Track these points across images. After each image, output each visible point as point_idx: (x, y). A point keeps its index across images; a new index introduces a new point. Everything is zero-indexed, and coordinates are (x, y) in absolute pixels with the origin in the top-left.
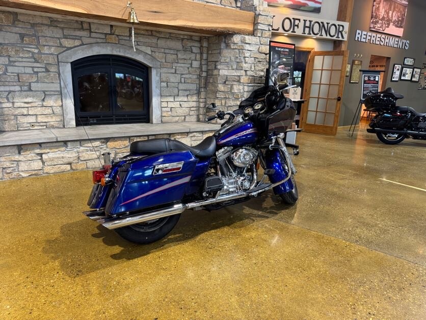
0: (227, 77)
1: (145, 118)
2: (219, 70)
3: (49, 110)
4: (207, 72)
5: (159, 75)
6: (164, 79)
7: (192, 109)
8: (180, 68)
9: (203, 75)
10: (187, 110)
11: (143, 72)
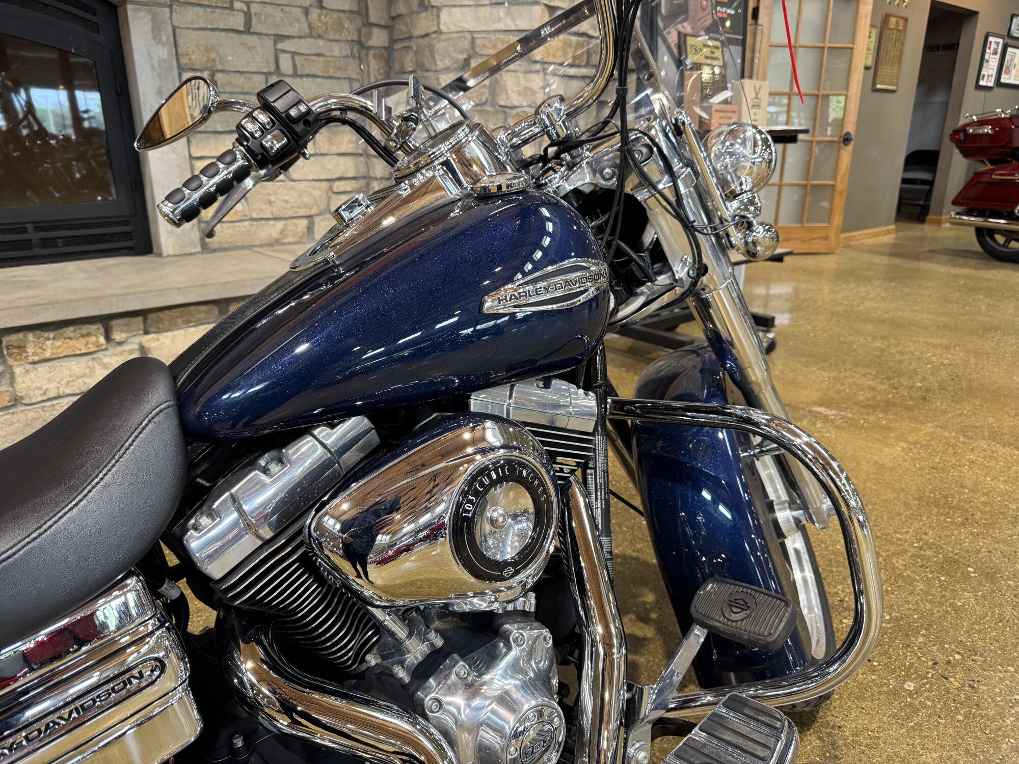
0: (473, 39)
1: (126, 236)
2: (439, 9)
4: (389, 28)
5: (166, 36)
6: (197, 58)
7: (340, 186)
8: (269, 9)
9: (371, 43)
10: (318, 191)
11: (95, 27)
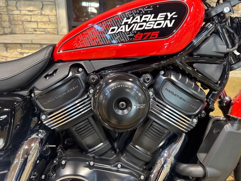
3: (46, 18)
